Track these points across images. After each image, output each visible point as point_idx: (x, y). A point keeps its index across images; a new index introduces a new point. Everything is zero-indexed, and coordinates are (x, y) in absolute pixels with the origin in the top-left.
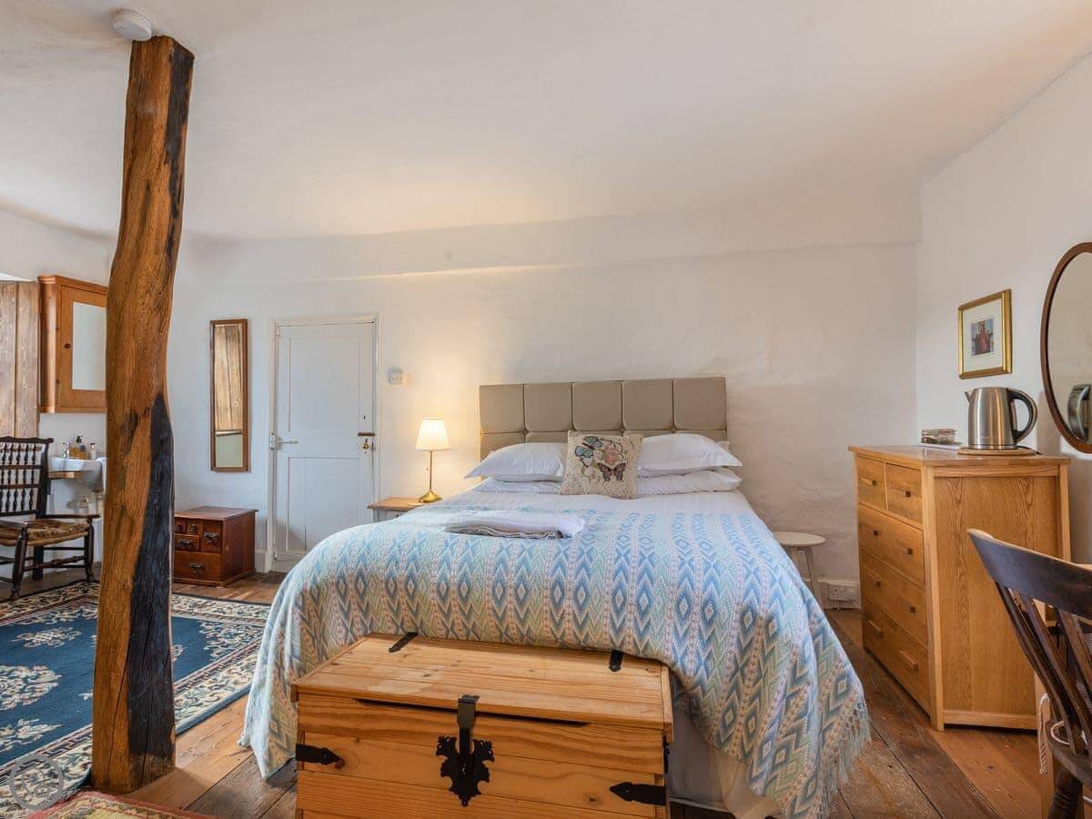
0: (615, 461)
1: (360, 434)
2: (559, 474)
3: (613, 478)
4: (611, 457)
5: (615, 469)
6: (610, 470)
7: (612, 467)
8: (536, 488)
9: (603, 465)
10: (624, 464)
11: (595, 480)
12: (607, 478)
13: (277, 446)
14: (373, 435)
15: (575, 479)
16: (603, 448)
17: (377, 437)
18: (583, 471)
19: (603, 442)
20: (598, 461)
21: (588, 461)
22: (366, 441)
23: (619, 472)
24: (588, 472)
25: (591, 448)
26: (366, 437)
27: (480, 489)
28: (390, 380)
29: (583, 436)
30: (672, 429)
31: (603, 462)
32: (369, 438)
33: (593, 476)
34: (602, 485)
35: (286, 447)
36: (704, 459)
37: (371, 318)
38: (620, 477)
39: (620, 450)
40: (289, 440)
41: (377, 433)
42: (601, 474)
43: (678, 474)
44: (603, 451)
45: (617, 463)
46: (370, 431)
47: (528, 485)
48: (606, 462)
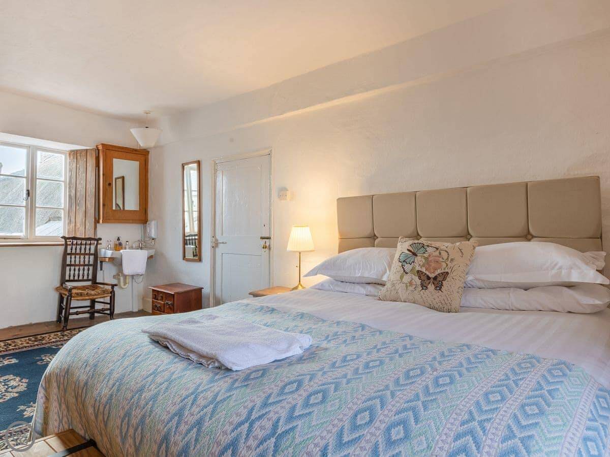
0: (436, 269)
1: (262, 238)
2: (385, 279)
3: (431, 287)
4: (433, 265)
5: (435, 278)
6: (429, 278)
7: (432, 276)
8: (362, 290)
9: (422, 273)
10: (447, 273)
11: (411, 288)
12: (424, 287)
13: (215, 245)
14: (269, 238)
15: (393, 285)
16: (426, 255)
17: (272, 240)
18: (402, 277)
19: (428, 249)
20: (418, 268)
21: (408, 267)
22: (265, 242)
23: (438, 281)
24: (406, 279)
25: (415, 254)
26: (265, 240)
27: (317, 287)
28: (279, 196)
29: (411, 242)
30: (527, 236)
31: (424, 270)
32: (267, 240)
33: (411, 283)
34: (419, 294)
35: (221, 246)
36: (554, 272)
37: (267, 151)
38: (439, 287)
39: (445, 257)
40: (222, 241)
41: (272, 237)
42: (419, 282)
43: (520, 288)
44: (426, 259)
45: (439, 271)
46: (267, 236)
47: (357, 287)
48: (426, 270)
